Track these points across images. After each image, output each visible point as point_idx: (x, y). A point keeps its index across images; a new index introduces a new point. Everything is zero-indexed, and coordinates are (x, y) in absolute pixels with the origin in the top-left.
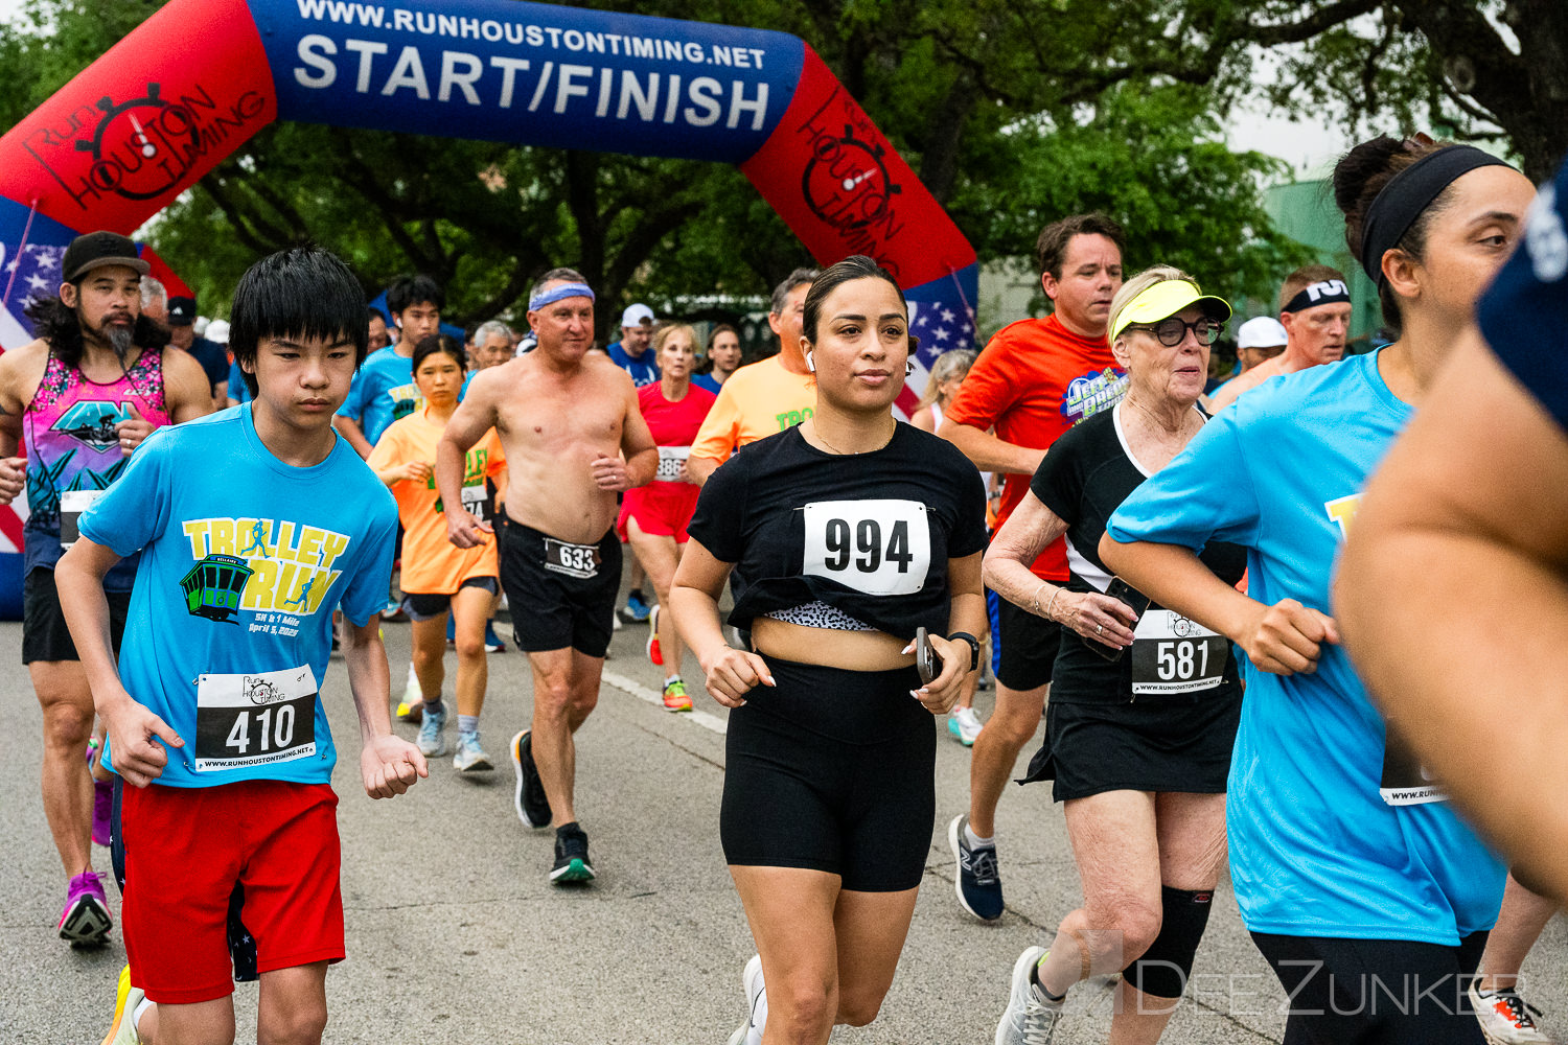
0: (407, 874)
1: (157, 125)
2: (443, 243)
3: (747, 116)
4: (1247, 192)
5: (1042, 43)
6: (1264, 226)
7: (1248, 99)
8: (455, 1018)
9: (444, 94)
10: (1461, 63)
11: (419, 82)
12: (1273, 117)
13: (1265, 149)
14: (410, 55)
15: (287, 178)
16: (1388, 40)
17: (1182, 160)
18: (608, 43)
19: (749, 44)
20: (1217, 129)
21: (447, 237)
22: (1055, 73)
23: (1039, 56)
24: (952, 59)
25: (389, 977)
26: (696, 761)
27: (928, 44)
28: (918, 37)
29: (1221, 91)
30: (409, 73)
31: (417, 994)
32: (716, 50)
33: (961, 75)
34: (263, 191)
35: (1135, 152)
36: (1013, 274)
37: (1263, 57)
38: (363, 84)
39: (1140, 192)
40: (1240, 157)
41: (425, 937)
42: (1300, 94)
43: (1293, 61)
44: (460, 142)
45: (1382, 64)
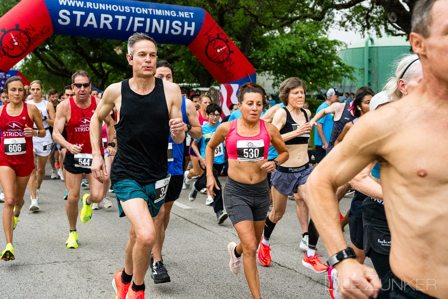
0: (93, 251)
1: (18, 36)
2: (104, 69)
3: (189, 32)
4: (334, 52)
5: (274, 10)
6: (339, 61)
7: (333, 25)
8: (107, 292)
9: (102, 26)
10: (393, 14)
11: (94, 23)
12: (341, 30)
13: (339, 39)
14: (91, 15)
15: (59, 51)
16: (372, 8)
17: (315, 43)
18: (148, 11)
19: (189, 11)
20: (325, 34)
21: (105, 68)
22: (278, 18)
23: (274, 14)
24: (248, 14)
25: (88, 281)
26: (177, 217)
27: (242, 11)
28: (239, 9)
29: (325, 23)
30: (91, 20)
31: (96, 285)
32: (180, 13)
33: (252, 19)
34: (52, 55)
35: (302, 41)
36: (268, 76)
37: (337, 13)
38: (78, 24)
39: (304, 52)
40: (332, 41)
41: (98, 269)
42: (348, 23)
43: (346, 14)
44: (109, 40)
45: (371, 14)
